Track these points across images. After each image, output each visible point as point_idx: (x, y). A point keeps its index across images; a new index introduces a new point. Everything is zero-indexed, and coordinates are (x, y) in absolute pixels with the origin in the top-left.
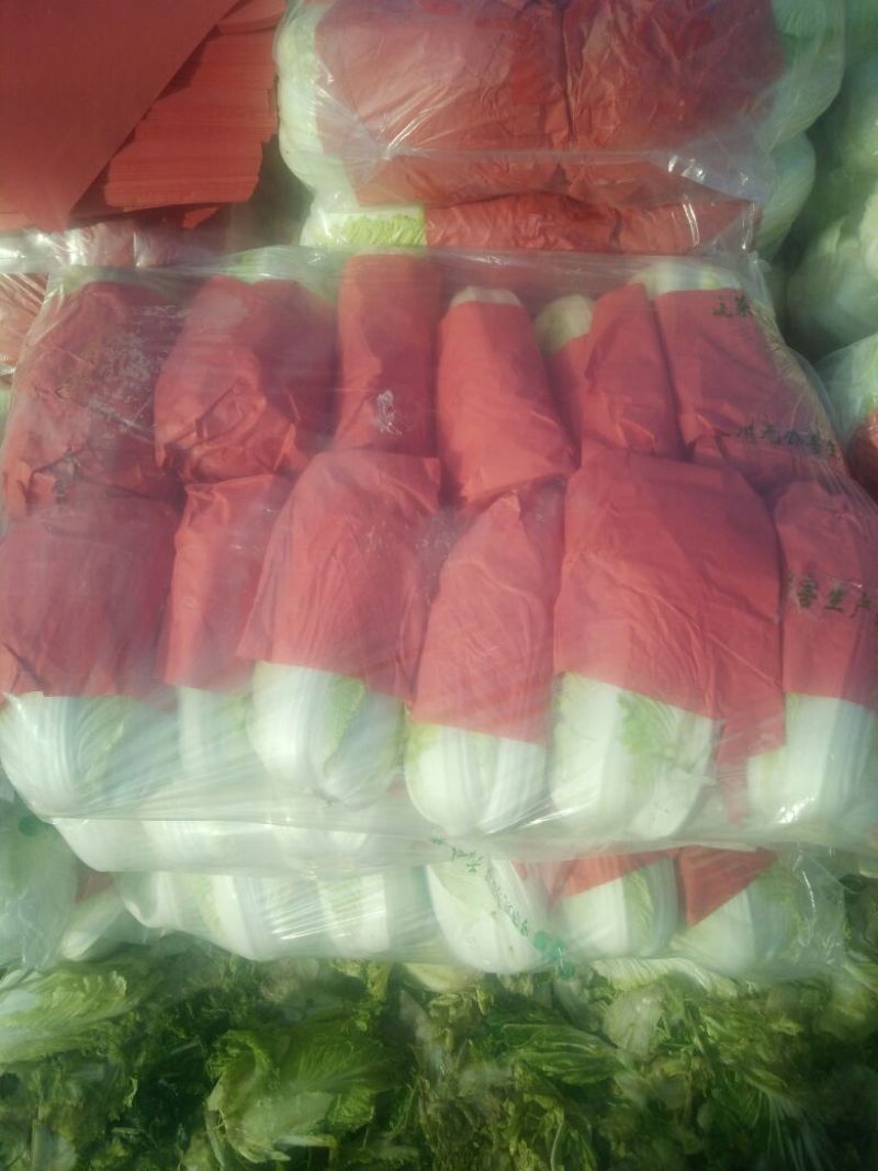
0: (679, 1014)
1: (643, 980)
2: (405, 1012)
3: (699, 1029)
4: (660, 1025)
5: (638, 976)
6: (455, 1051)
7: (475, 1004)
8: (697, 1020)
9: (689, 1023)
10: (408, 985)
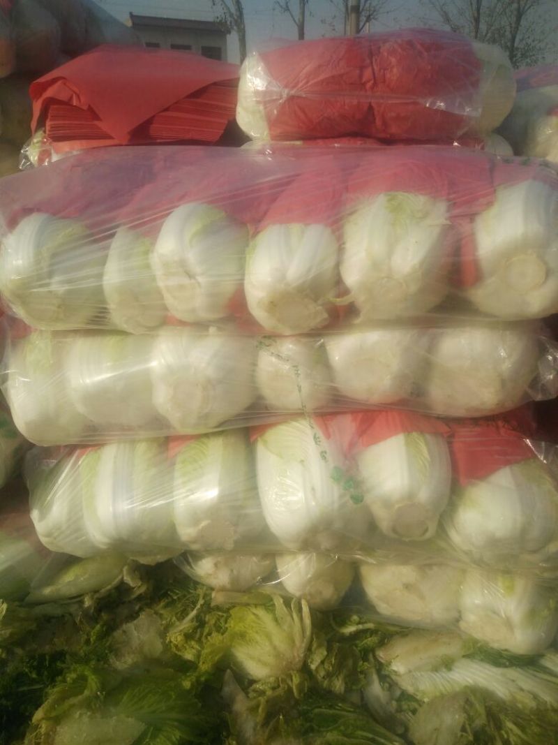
0: (480, 721)
1: (446, 690)
2: (227, 690)
3: (501, 736)
4: (463, 729)
5: (441, 688)
6: (266, 723)
7: (290, 690)
8: (499, 726)
9: (491, 730)
10: (234, 668)
